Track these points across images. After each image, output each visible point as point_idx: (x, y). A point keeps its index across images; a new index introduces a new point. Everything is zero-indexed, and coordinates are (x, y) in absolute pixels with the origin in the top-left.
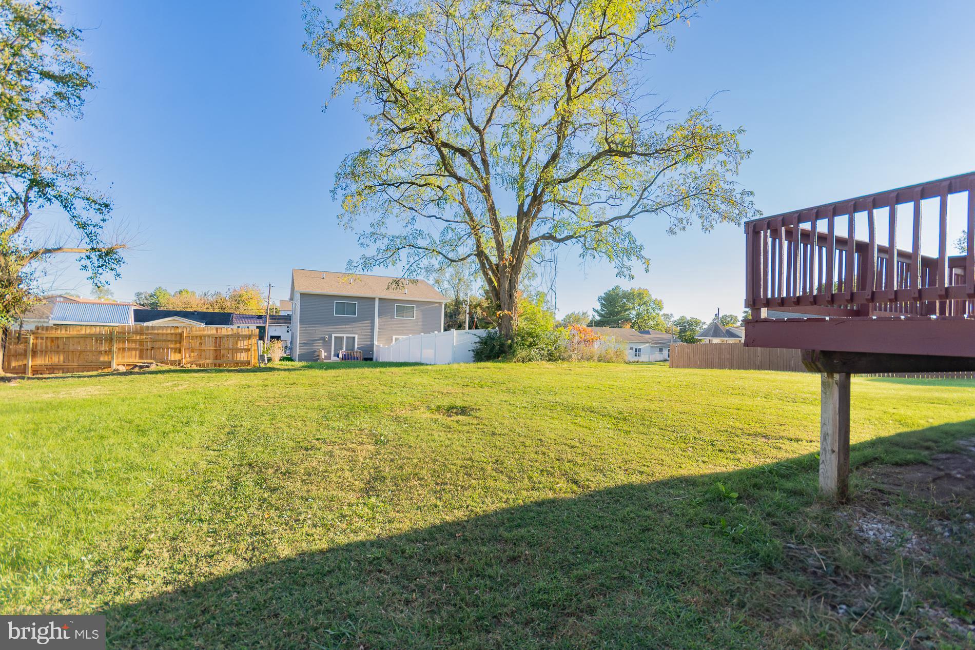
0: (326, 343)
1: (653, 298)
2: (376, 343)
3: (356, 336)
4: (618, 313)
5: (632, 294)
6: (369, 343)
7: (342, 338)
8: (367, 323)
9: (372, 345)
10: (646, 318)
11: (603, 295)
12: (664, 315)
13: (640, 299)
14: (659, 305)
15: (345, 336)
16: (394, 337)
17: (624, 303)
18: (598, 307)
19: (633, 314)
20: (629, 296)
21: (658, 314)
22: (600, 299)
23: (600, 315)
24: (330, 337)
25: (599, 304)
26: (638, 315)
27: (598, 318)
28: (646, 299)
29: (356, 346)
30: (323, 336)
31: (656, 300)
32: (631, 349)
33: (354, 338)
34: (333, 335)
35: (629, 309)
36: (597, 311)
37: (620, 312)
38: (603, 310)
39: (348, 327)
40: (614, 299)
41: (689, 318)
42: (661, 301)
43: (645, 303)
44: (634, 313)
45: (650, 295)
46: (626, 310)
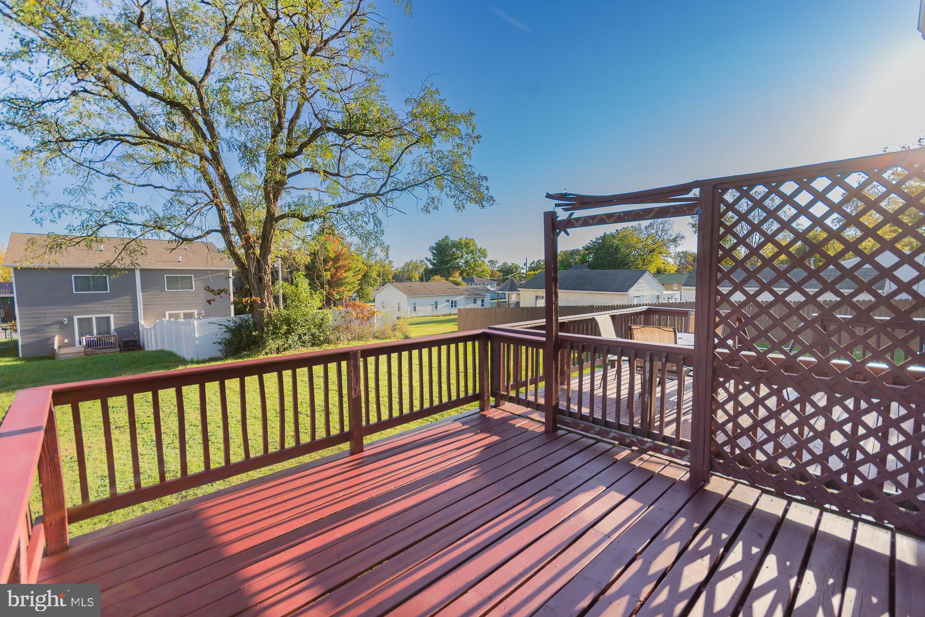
0: (66, 328)
1: (479, 247)
2: (142, 322)
3: (112, 316)
4: (448, 262)
5: (460, 243)
6: (132, 322)
7: (90, 320)
8: (126, 299)
9: (137, 325)
10: (473, 266)
11: (434, 245)
12: (490, 261)
13: (467, 248)
14: (483, 253)
15: (94, 317)
16: (167, 313)
17: (454, 252)
18: (431, 257)
19: (461, 262)
20: (458, 245)
21: (483, 262)
22: (431, 248)
23: (432, 264)
24: (71, 320)
25: (431, 254)
26: (466, 262)
27: (430, 267)
28: (472, 248)
29: (113, 327)
30: (59, 319)
31: (481, 249)
32: (448, 301)
33: (108, 318)
34: (76, 318)
35: (458, 258)
36: (429, 260)
37: (450, 260)
38: (434, 259)
39: (97, 306)
40: (443, 249)
41: (510, 264)
42: (485, 249)
43: (472, 252)
44: (463, 261)
45: (476, 245)
46: (456, 259)
